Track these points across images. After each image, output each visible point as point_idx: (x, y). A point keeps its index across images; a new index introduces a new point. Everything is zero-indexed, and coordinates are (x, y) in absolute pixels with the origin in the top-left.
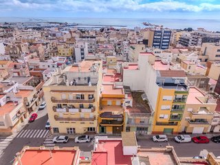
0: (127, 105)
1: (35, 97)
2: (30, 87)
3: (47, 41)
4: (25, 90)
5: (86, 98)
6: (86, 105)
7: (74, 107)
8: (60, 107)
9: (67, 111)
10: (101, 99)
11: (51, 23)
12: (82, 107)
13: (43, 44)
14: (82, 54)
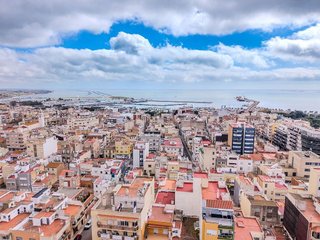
0: (174, 235)
1: (82, 214)
2: (79, 203)
3: (105, 133)
4: (73, 205)
5: (130, 225)
6: (130, 232)
7: (118, 234)
8: (105, 232)
9: (111, 237)
10: (147, 225)
11: (113, 98)
12: (126, 234)
13: (100, 137)
14: (141, 156)
